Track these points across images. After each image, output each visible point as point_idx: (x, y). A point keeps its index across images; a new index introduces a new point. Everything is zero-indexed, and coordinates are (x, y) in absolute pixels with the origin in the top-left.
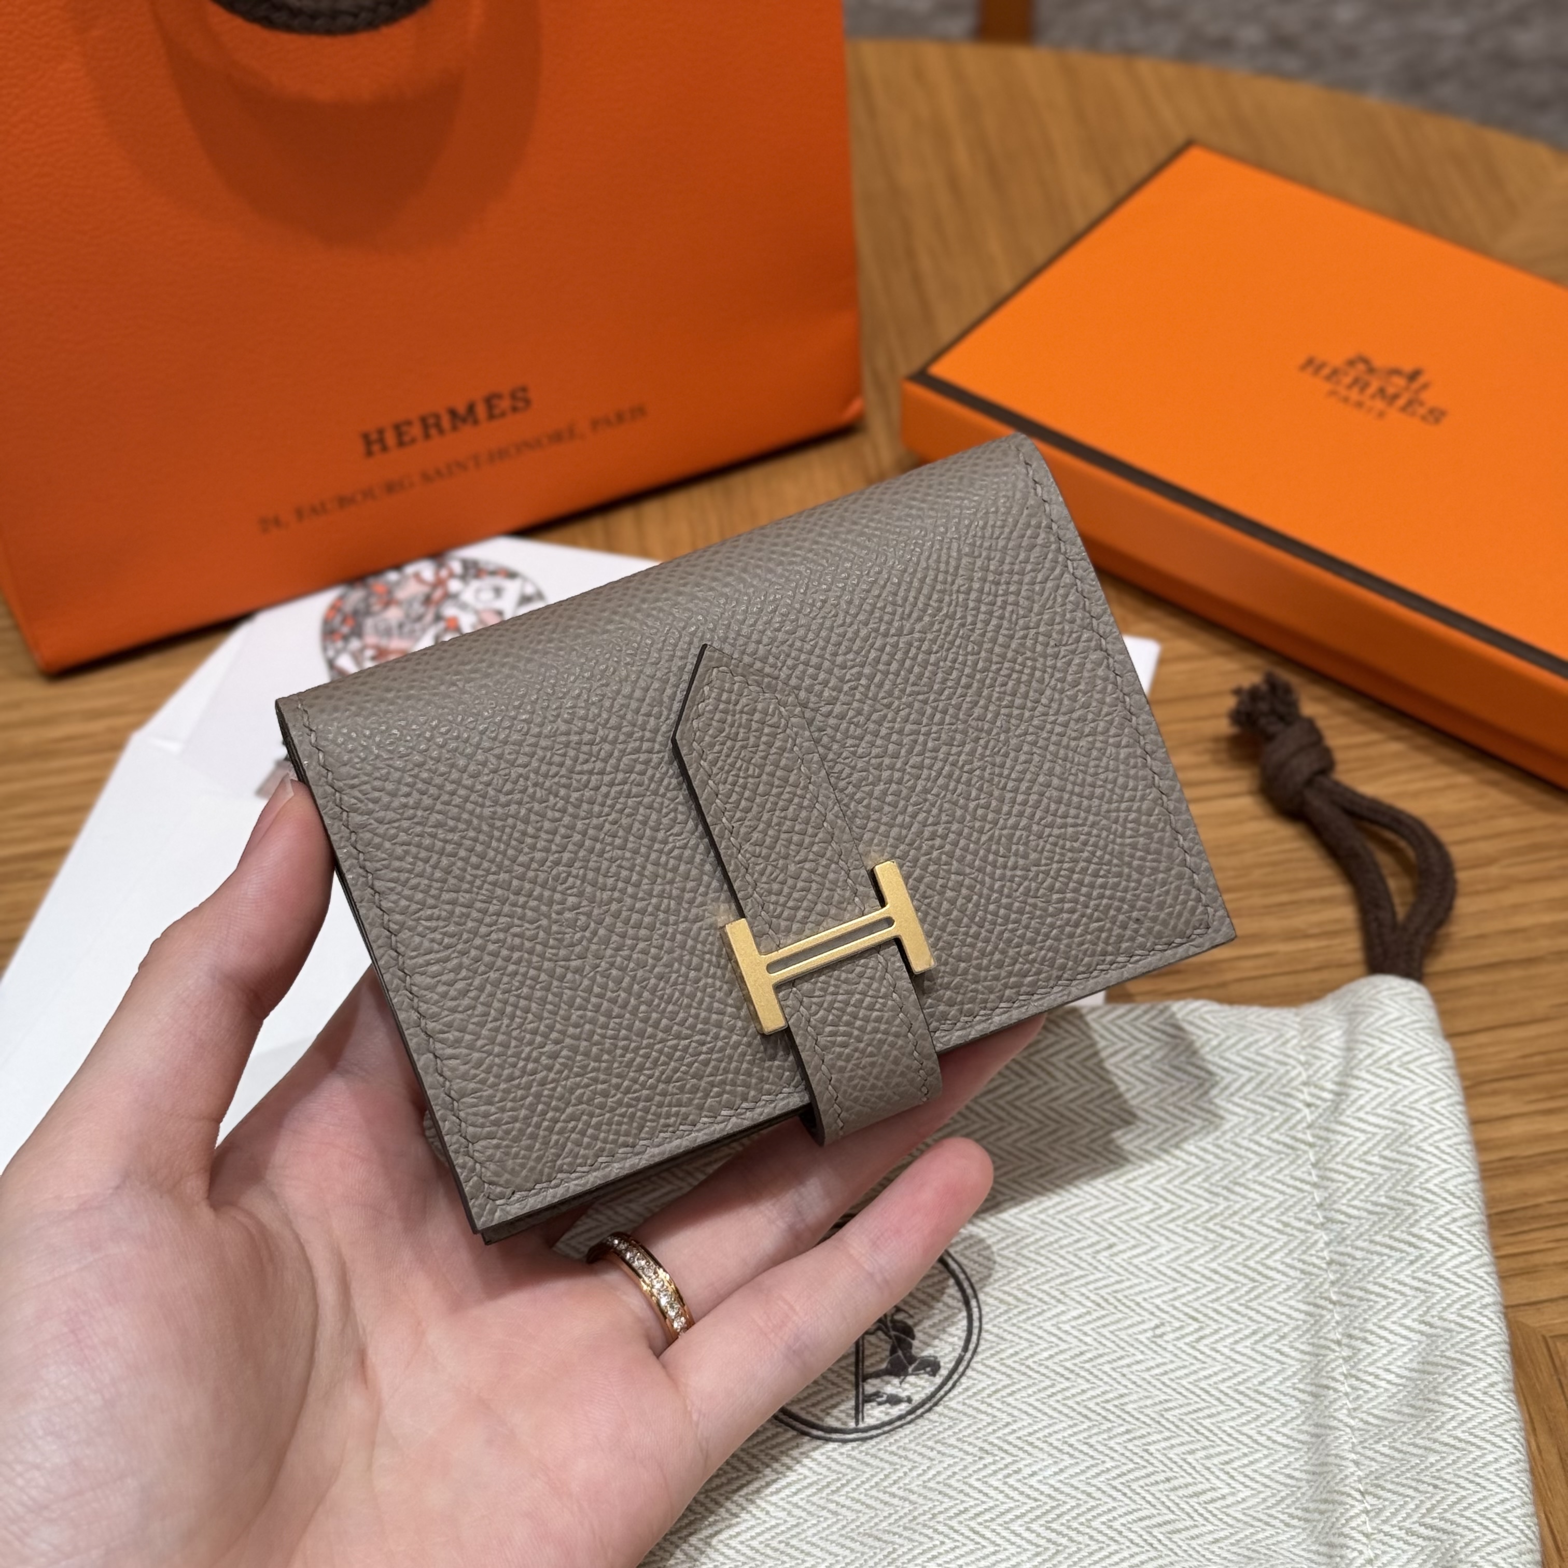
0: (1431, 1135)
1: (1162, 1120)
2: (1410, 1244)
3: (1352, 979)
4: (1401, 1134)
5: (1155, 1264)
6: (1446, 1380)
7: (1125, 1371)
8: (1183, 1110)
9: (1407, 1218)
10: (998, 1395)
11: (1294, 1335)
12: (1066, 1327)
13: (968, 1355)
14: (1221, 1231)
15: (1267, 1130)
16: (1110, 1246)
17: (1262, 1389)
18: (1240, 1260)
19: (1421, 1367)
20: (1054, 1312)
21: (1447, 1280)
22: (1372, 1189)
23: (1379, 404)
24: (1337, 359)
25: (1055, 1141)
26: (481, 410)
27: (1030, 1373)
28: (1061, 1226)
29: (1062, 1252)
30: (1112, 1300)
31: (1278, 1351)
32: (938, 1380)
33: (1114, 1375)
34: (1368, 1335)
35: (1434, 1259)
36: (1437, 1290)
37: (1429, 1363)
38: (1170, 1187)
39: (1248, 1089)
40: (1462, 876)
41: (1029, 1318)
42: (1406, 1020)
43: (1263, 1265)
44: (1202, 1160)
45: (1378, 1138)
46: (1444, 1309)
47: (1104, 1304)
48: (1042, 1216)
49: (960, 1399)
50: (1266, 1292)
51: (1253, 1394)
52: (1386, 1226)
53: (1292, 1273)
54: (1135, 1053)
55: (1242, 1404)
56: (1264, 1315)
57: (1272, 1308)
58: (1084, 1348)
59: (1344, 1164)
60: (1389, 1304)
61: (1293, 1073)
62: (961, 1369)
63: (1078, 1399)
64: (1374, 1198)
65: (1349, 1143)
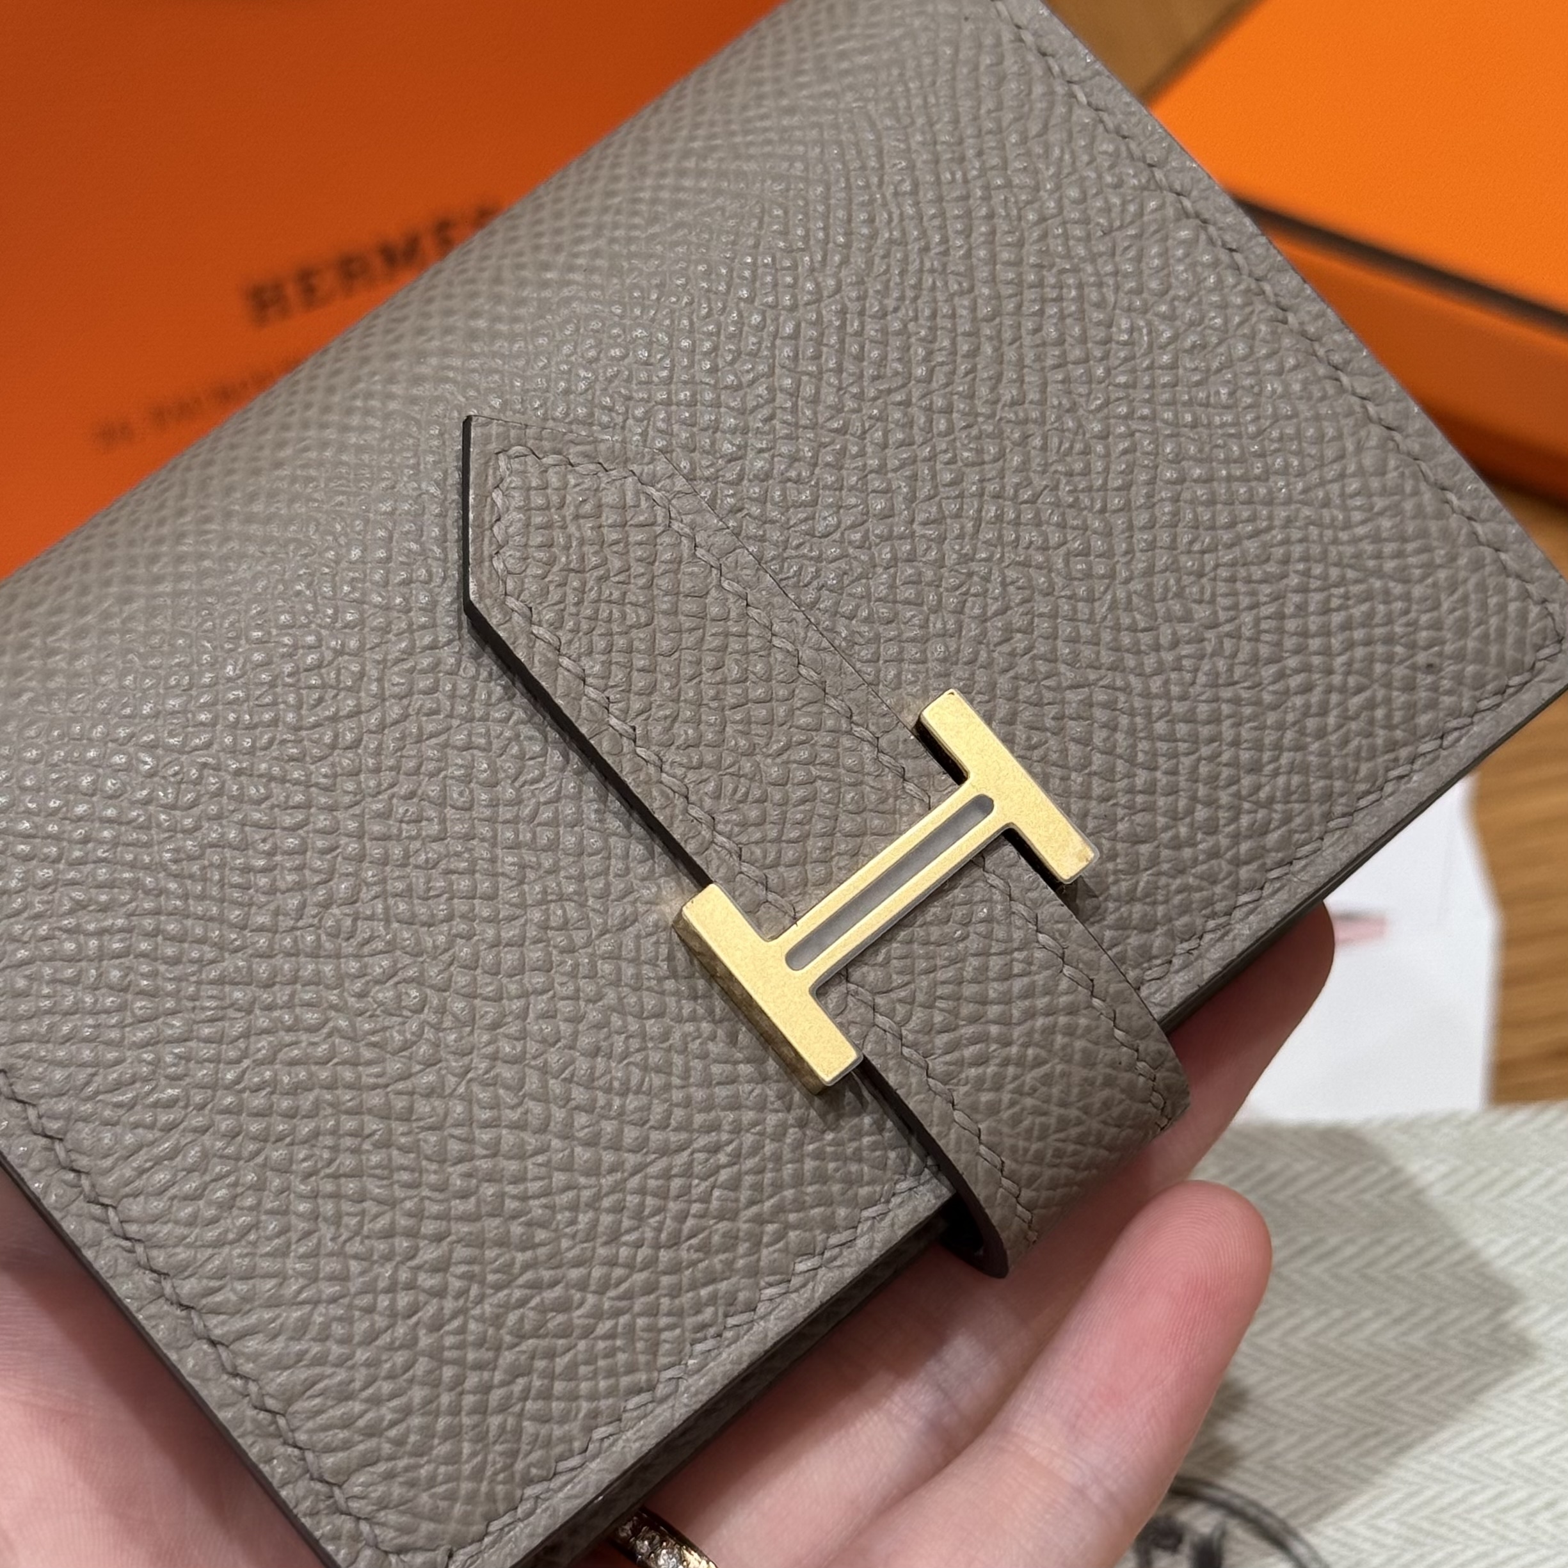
25: (1440, 1331)
28: (1467, 1472)
29: (1476, 1517)
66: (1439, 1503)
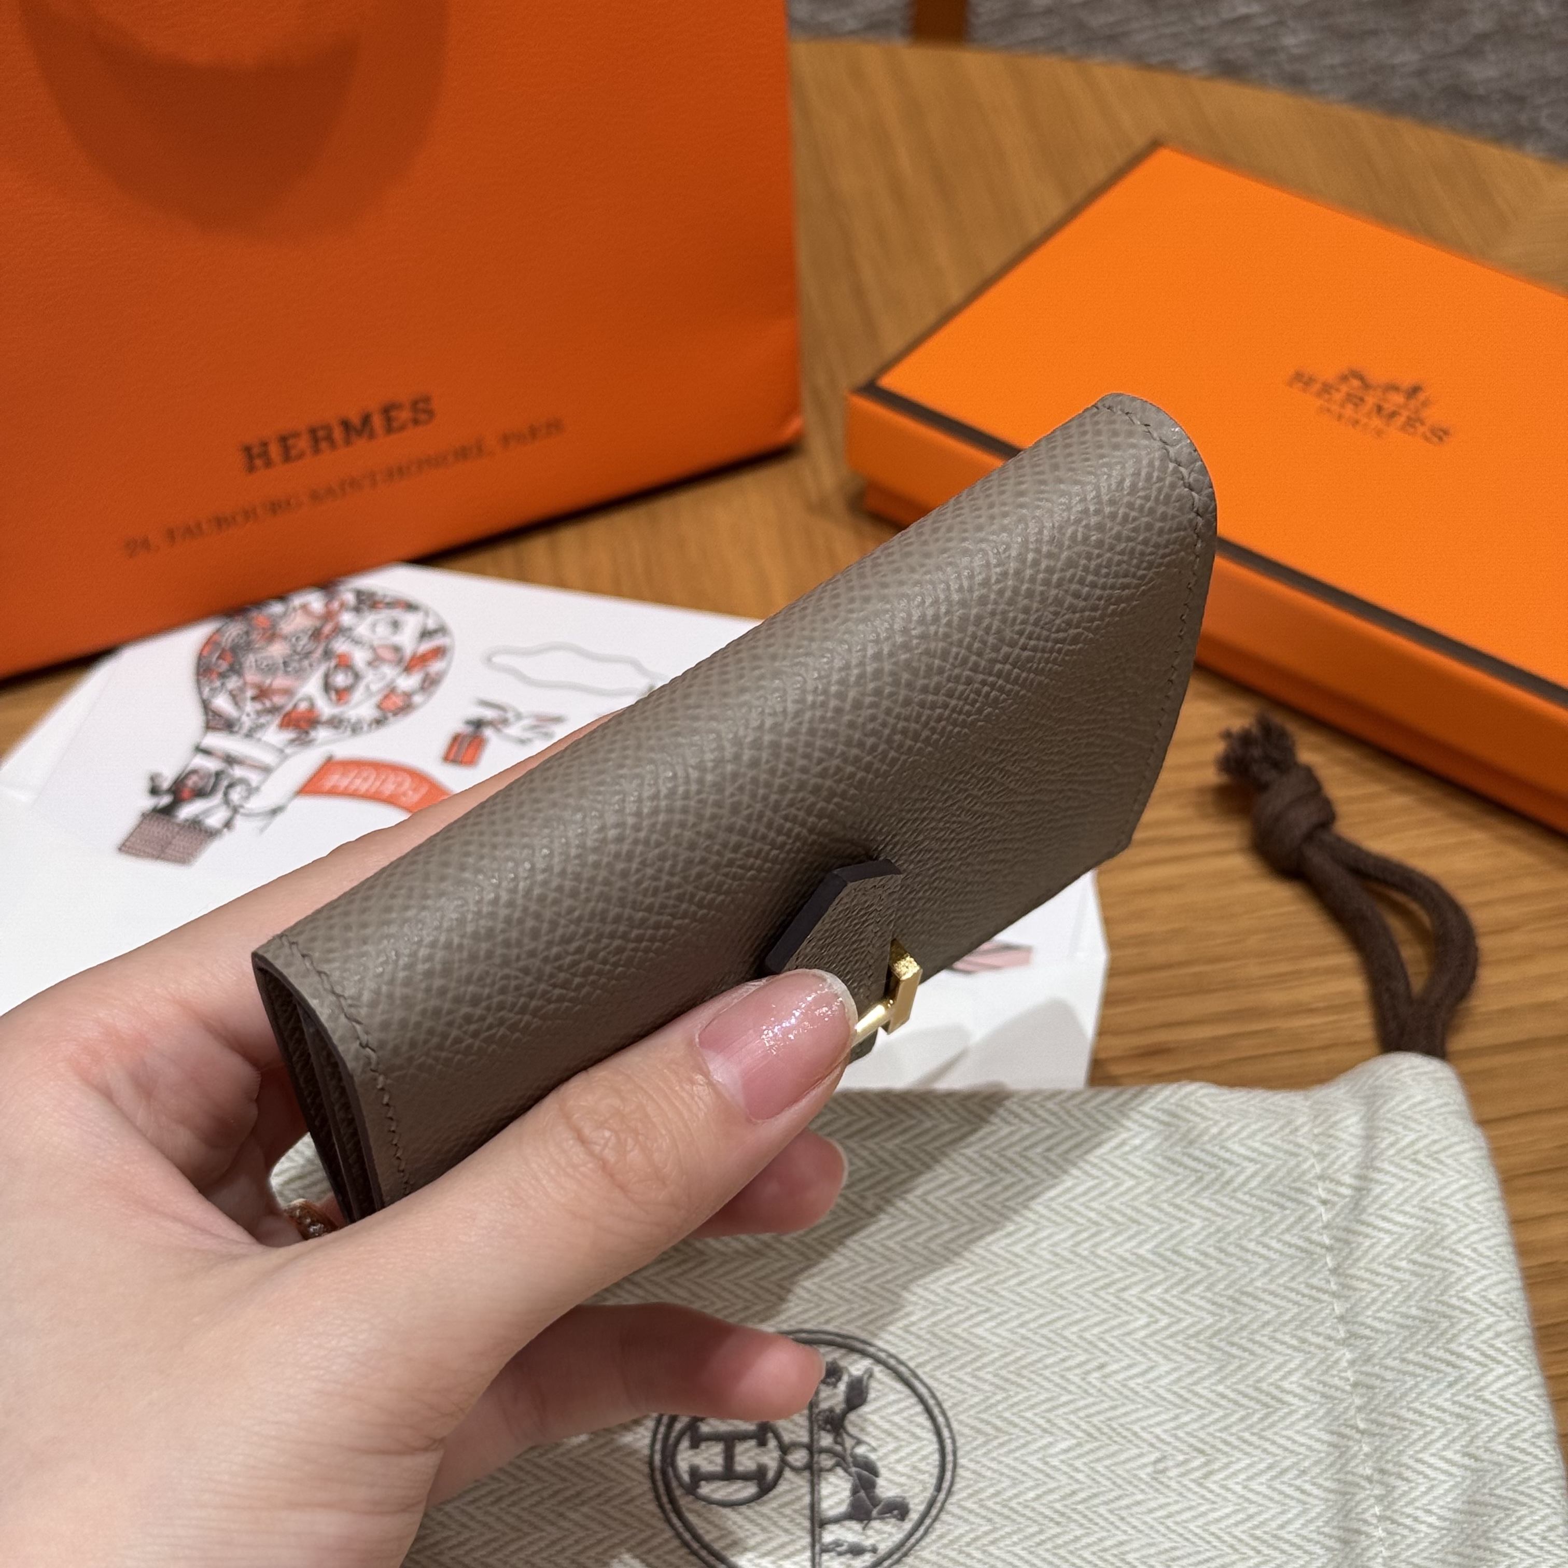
0: (1466, 1237)
1: (1157, 1220)
2: (1449, 1364)
3: (1365, 1059)
4: (1431, 1236)
5: (1153, 1386)
6: (1497, 1522)
7: (1124, 1513)
8: (1179, 1207)
9: (1443, 1334)
10: (979, 1543)
11: (1317, 1470)
12: (1055, 1462)
13: (942, 1496)
14: (1228, 1348)
15: (1278, 1230)
16: (1102, 1366)
17: (1282, 1533)
18: (1250, 1381)
19: (1466, 1507)
20: (1039, 1444)
21: (1493, 1404)
22: (1400, 1298)
23: (1376, 422)
24: (1328, 372)
25: (1035, 1244)
26: (377, 422)
27: (1014, 1516)
28: (1044, 1342)
29: (1047, 1373)
30: (1106, 1430)
31: (1298, 1488)
32: (908, 1525)
33: (1112, 1518)
34: (1403, 1469)
35: (1477, 1379)
36: (1482, 1417)
37: (1475, 1503)
38: (1167, 1297)
39: (1253, 1183)
40: (1486, 944)
41: (1011, 1451)
42: (1433, 1104)
43: (1278, 1387)
44: (1203, 1265)
45: (1406, 1239)
46: (1491, 1439)
47: (1096, 1434)
48: (1023, 1331)
49: (934, 1548)
50: (1283, 1418)
51: (1272, 1541)
52: (1417, 1343)
53: (1311, 1397)
54: (1123, 1143)
55: (1259, 1552)
56: (1280, 1446)
57: (1289, 1438)
58: (1076, 1486)
59: (1367, 1270)
60: (1426, 1434)
61: (1305, 1166)
62: (934, 1512)
63: (1071, 1548)
64: (1403, 1309)
65: (1372, 1246)
66: (1023, 1363)
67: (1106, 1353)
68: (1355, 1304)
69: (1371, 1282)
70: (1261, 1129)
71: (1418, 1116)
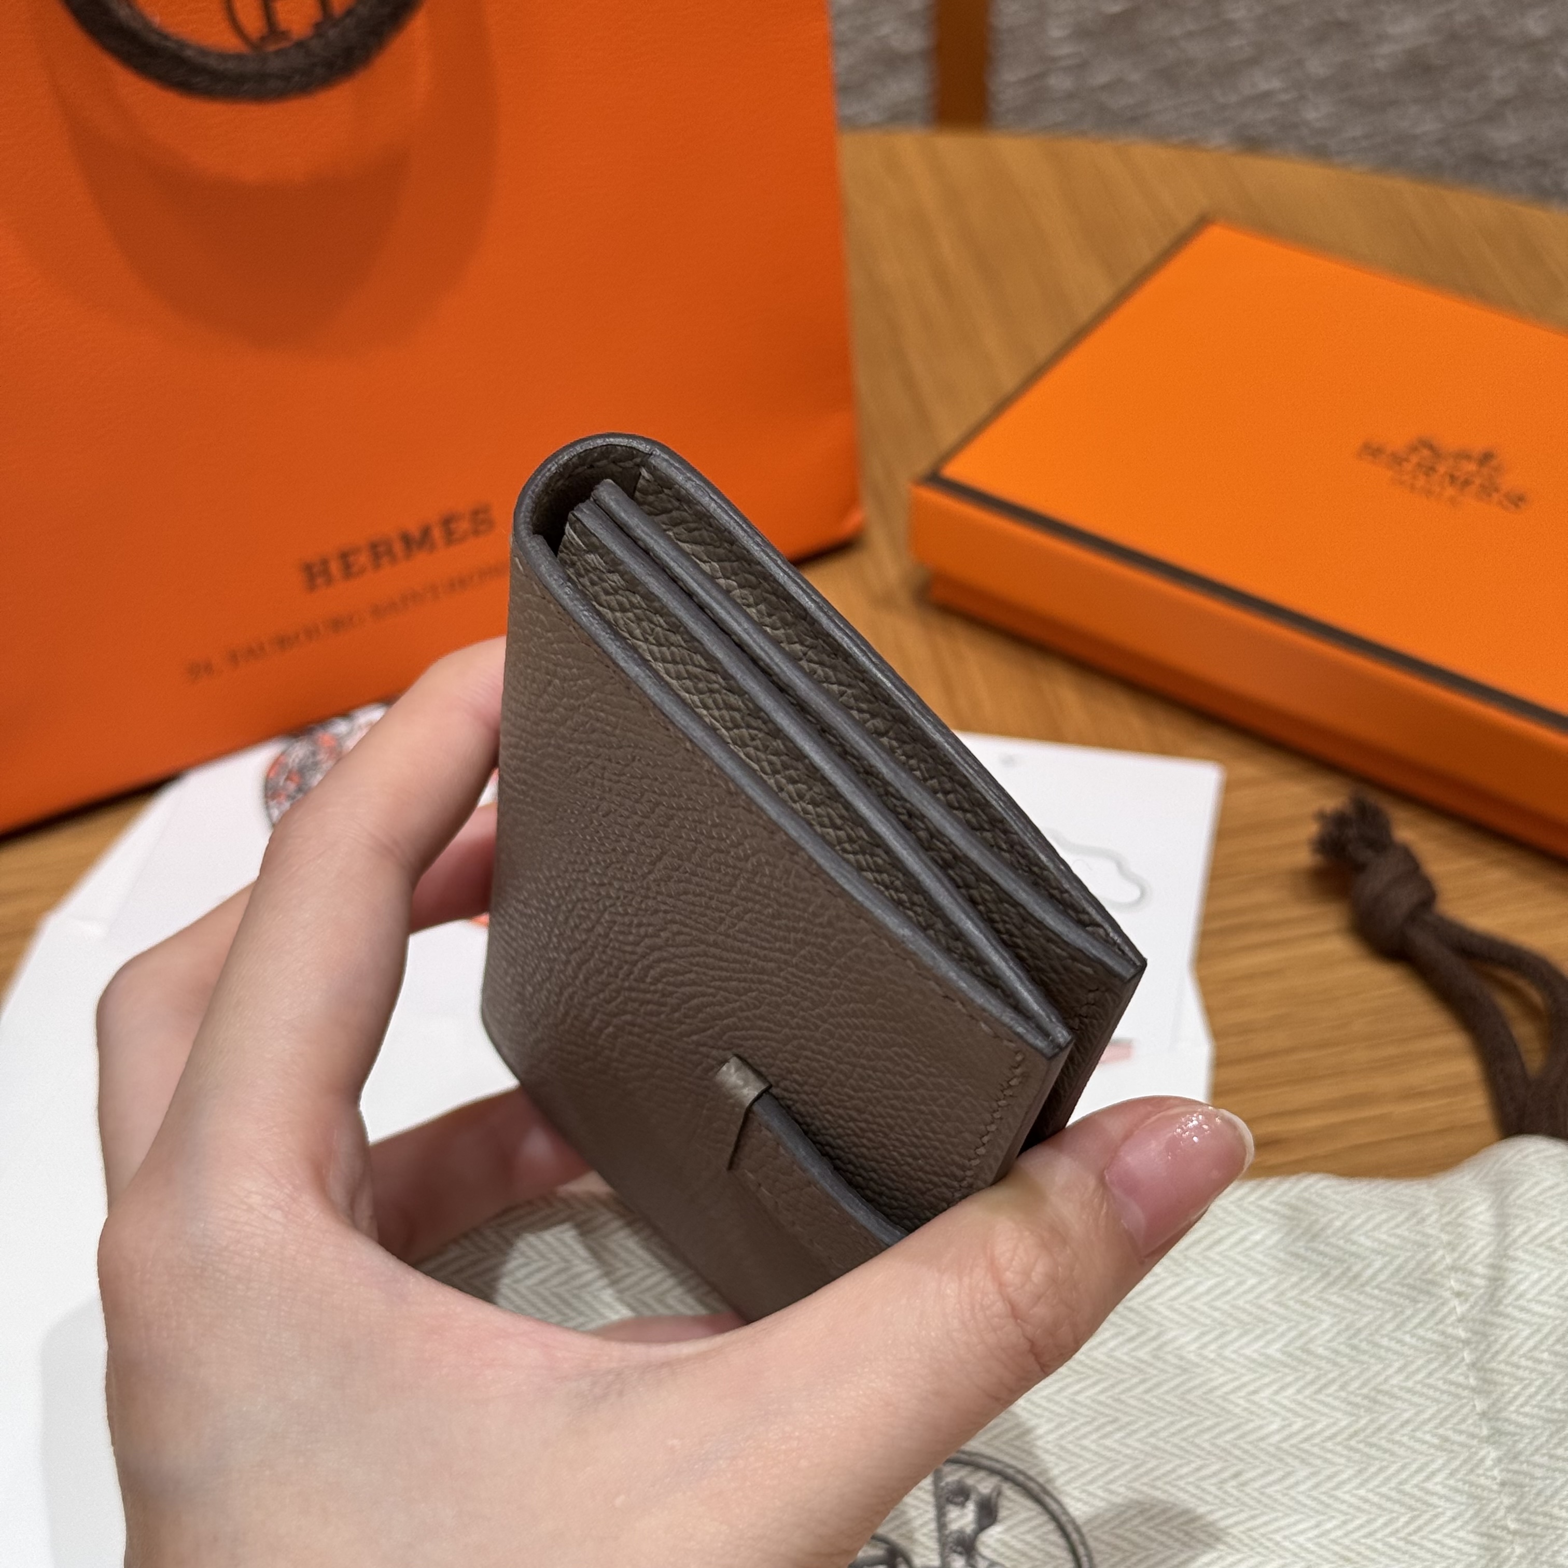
1: (1284, 1318)
5: (1292, 1493)
8: (1306, 1304)
14: (1367, 1450)
15: (1410, 1326)
18: (1393, 1484)
22: (1544, 1392)
23: (1450, 491)
24: (1397, 442)
25: (1160, 1347)
26: (437, 534)
28: (1176, 1451)
29: (1181, 1483)
38: (1300, 1398)
39: (1381, 1278)
43: (1421, 1489)
44: (1336, 1364)
45: (1546, 1330)
48: (1153, 1440)
50: (1430, 1521)
53: (1458, 1498)
54: (1243, 1240)
59: (1507, 1363)
61: (1435, 1258)
64: (1549, 1403)
65: (1511, 1338)
66: (1157, 1473)
67: (1241, 1460)
68: (1498, 1400)
69: (1512, 1375)
70: (1387, 1221)
71: (1549, 1202)
